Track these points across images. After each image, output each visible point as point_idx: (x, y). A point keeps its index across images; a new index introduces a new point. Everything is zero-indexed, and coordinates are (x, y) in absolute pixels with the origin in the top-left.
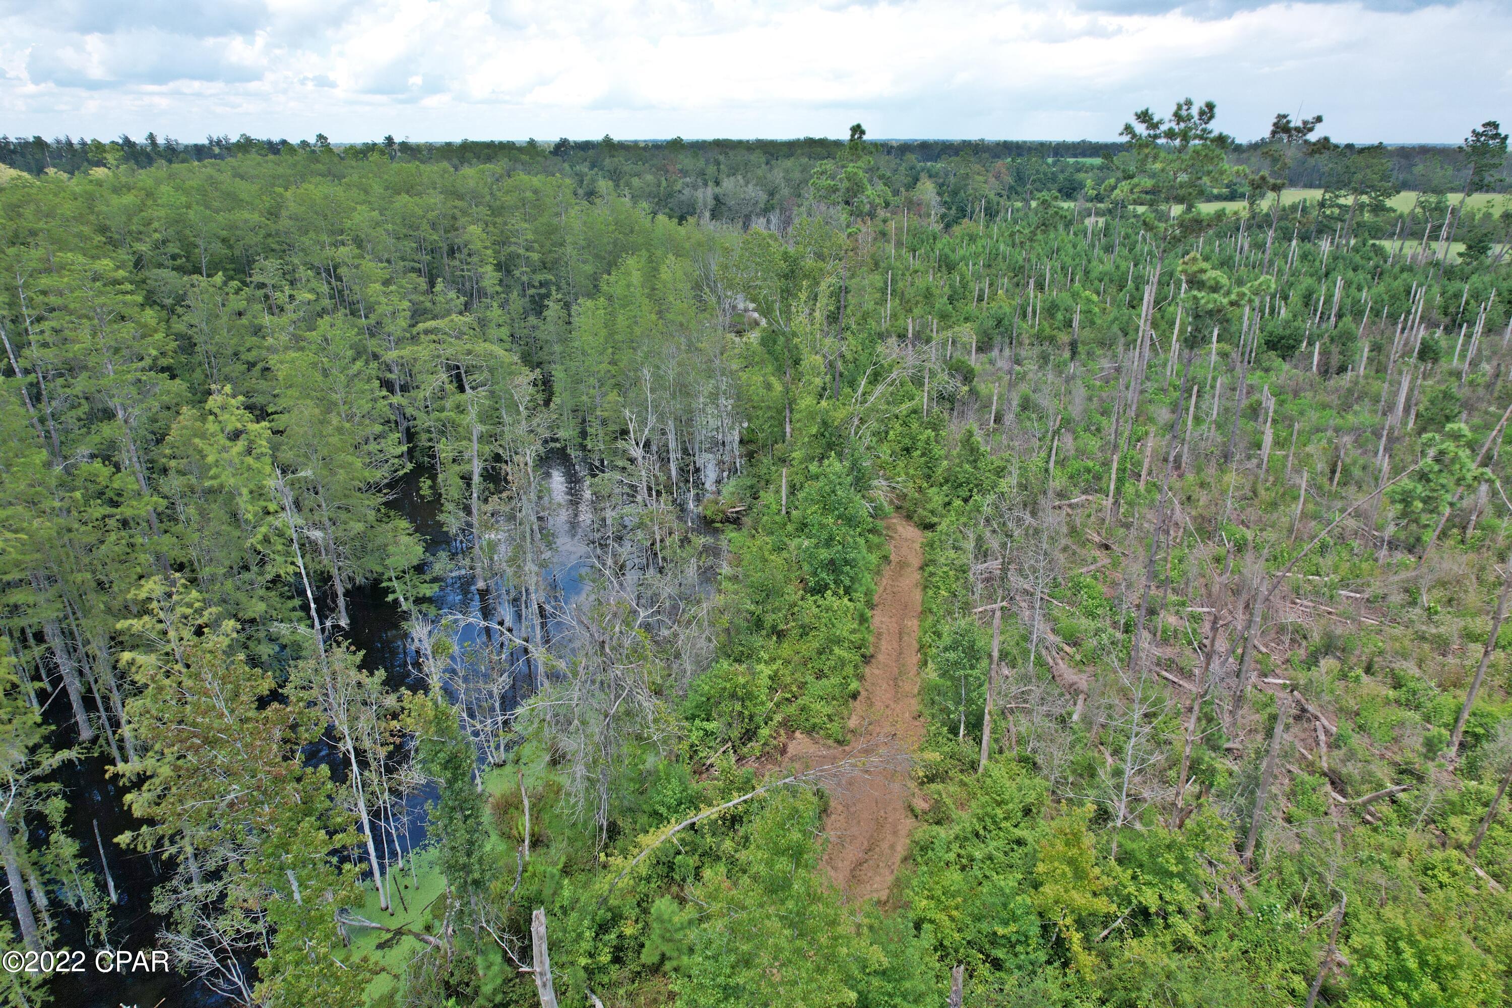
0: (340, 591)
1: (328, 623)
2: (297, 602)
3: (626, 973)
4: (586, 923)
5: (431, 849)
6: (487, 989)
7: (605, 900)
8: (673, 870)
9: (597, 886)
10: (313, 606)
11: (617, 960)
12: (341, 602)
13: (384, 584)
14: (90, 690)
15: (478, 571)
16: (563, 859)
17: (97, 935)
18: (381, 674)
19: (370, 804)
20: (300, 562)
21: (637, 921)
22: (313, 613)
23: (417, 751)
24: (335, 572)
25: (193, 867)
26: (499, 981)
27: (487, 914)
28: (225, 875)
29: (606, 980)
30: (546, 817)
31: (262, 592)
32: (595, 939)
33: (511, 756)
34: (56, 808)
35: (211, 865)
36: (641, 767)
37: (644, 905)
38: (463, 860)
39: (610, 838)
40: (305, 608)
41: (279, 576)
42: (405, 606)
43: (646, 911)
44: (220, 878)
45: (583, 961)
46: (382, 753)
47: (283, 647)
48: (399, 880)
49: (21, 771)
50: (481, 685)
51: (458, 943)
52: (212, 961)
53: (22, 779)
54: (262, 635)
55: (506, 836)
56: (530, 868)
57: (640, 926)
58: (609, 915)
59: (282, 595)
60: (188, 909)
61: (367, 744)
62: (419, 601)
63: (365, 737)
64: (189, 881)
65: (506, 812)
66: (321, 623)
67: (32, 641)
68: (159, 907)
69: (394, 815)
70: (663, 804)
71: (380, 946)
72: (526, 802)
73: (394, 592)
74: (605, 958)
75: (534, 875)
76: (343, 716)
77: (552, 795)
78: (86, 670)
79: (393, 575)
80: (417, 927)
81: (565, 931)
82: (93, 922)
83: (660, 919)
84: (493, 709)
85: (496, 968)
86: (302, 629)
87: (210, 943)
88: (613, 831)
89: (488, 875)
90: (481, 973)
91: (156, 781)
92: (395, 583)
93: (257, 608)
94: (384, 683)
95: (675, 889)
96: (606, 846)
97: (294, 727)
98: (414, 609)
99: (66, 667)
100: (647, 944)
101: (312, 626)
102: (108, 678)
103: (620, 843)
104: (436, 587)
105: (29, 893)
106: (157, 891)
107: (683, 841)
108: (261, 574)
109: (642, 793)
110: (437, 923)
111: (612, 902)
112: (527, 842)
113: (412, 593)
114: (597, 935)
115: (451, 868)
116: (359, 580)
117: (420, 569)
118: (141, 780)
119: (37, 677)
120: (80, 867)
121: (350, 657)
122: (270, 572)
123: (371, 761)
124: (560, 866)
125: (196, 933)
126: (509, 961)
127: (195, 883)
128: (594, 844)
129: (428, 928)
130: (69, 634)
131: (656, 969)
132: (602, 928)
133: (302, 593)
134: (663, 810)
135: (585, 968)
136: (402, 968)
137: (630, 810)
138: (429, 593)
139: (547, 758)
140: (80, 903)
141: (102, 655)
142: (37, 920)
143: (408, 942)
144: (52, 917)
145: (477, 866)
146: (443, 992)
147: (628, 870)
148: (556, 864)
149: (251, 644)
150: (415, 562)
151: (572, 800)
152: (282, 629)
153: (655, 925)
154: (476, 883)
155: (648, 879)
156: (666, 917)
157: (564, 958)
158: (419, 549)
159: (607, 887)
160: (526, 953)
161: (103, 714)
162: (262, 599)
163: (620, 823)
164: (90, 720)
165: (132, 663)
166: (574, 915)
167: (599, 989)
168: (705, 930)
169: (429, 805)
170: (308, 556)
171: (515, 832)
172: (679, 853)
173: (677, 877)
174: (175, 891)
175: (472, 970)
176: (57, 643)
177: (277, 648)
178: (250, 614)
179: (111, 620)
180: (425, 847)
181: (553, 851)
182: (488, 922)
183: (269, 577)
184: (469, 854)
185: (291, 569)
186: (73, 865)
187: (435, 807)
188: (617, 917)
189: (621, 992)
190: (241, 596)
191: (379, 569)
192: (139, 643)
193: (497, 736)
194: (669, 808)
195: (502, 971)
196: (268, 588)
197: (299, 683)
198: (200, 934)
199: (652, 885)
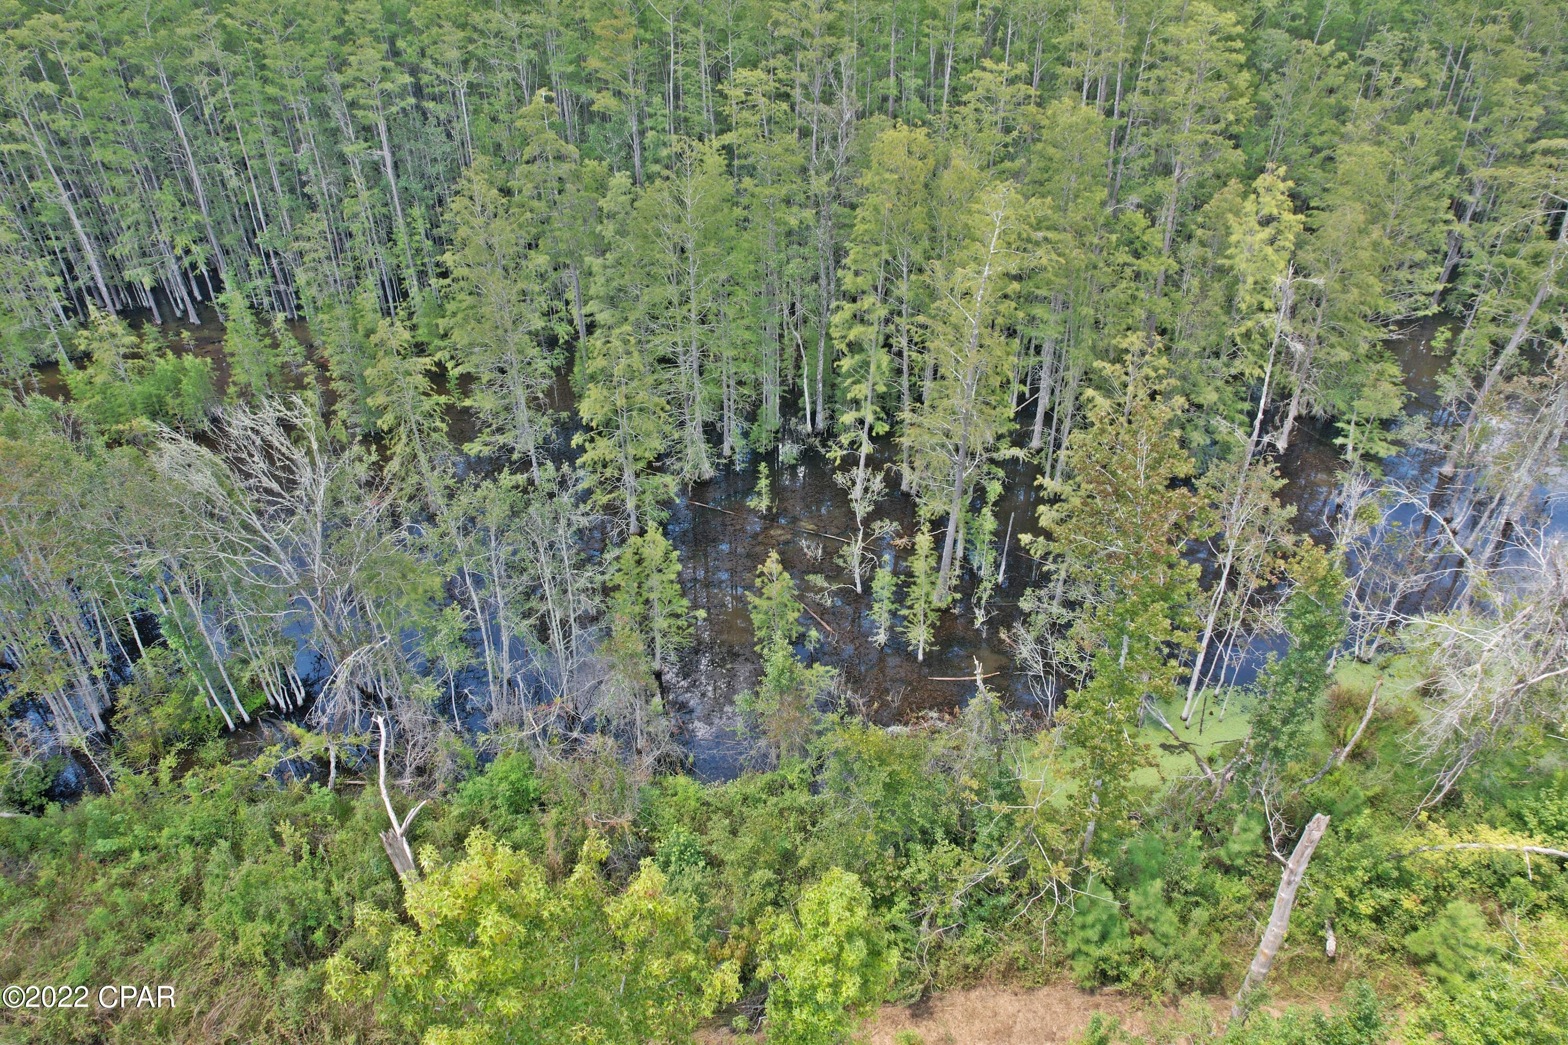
0: (1293, 412)
1: (1266, 439)
2: (1247, 406)
3: (1380, 937)
4: (1365, 862)
5: (1251, 695)
6: (1235, 847)
7: (1400, 858)
8: (1503, 886)
9: (1399, 839)
10: (1260, 416)
11: (1376, 919)
12: (1289, 423)
13: (1340, 425)
14: (1052, 409)
15: (1453, 453)
16: (1378, 789)
17: (980, 599)
18: (1292, 510)
19: (1218, 623)
20: (1268, 368)
21: (1423, 902)
22: (1257, 423)
23: (1288, 600)
24: (1297, 392)
25: (1059, 590)
26: (1248, 848)
27: (1271, 785)
28: (1078, 610)
29: (1353, 927)
30: (1383, 739)
31: (1220, 383)
32: (1365, 884)
33: (1380, 659)
34: (995, 489)
35: (1073, 596)
36: (1532, 759)
37: (1443, 894)
38: (1276, 723)
39: (1444, 804)
40: (1252, 415)
41: (1242, 374)
42: (1350, 456)
43: (1442, 902)
44: (1074, 610)
45: (1340, 894)
46: (1254, 584)
47: (1214, 443)
48: (1209, 703)
49: (987, 450)
50: (1388, 572)
51: (1230, 790)
52: (1039, 668)
53: (985, 455)
54: (1202, 423)
55: (1330, 730)
56: (1337, 774)
57: (1424, 909)
58: (1395, 874)
59: (1236, 394)
60: (1041, 620)
61: (1244, 568)
62: (1367, 457)
63: (1246, 561)
64: (1052, 598)
65: (1342, 708)
66: (1260, 436)
67: (1032, 351)
68: (1025, 604)
69: (1235, 645)
70: (1536, 813)
71: (1164, 746)
72: (1370, 712)
73: (1346, 436)
74: (1365, 907)
75: (1337, 783)
76: (1236, 532)
77: (1402, 722)
78: (1057, 392)
79: (1354, 418)
80: (1203, 753)
81: (1338, 853)
82: (981, 587)
83: (1453, 920)
84: (1387, 602)
85: (1251, 836)
86: (1240, 433)
87: (1044, 654)
88: (1453, 800)
89: (1291, 752)
90: (1236, 829)
91: (1066, 506)
92: (1352, 428)
93: (1209, 397)
94: (1291, 521)
95: (1492, 906)
96: (1434, 809)
97: (1190, 518)
98: (1358, 462)
99: (1045, 383)
100: (1422, 931)
101: (1250, 435)
102: (1068, 406)
103: (1454, 816)
104: (1394, 451)
105: (955, 541)
106: (1028, 591)
107: (1537, 868)
108: (1228, 366)
109: (1515, 786)
110: (1221, 761)
111: (1406, 864)
112: (1348, 749)
113: (1363, 447)
114: (1370, 882)
115: (1261, 723)
116: (1317, 410)
117: (1386, 424)
118: (1056, 499)
119: (1023, 382)
120: (991, 542)
121: (1270, 481)
122: (1238, 366)
123: (1240, 585)
124: (1370, 793)
125: (1040, 640)
126: (1267, 839)
127: (1055, 602)
128: (1420, 798)
129: (1211, 760)
130: (1057, 356)
131: (1416, 961)
132: (1380, 880)
133: (1255, 399)
134: (1532, 822)
135: (1338, 902)
136: (1172, 777)
137: (1487, 792)
138: (1383, 453)
139: (1420, 683)
140: (979, 568)
141: (1073, 384)
142: (952, 564)
143: (1187, 759)
144: (962, 567)
145: (1286, 738)
146: (1194, 820)
147: (1447, 848)
148: (1366, 788)
149: (1189, 427)
150: (1385, 416)
151: (1423, 741)
152: (1221, 426)
153: (1443, 921)
154: (1277, 751)
155: (1464, 873)
156: (1463, 923)
157: (1322, 876)
158: (1398, 404)
159: (1410, 847)
160: (1288, 845)
161: (1053, 432)
162: (1217, 389)
163: (1467, 798)
164: (1043, 433)
165: (1090, 400)
166: (1356, 847)
167: (1341, 930)
168: (1505, 971)
169: (1272, 655)
170: (1279, 366)
171: (1341, 732)
172: (1523, 875)
173: (1503, 896)
174: (1040, 600)
175: (1230, 822)
176: (1047, 359)
177: (1208, 442)
178: (1200, 400)
179: (1091, 357)
180: (1247, 690)
181: (1370, 774)
182: (1267, 792)
183: (1233, 371)
184: (1285, 722)
185: (1257, 372)
186: (988, 538)
187: (1277, 661)
188: (1404, 881)
189: (1363, 950)
190: (1201, 380)
191: (1342, 406)
192: (1105, 387)
193: (1376, 631)
194: (1541, 823)
195: (1255, 842)
196: (1227, 382)
197: (1213, 481)
198: (1041, 643)
199: (1466, 883)
